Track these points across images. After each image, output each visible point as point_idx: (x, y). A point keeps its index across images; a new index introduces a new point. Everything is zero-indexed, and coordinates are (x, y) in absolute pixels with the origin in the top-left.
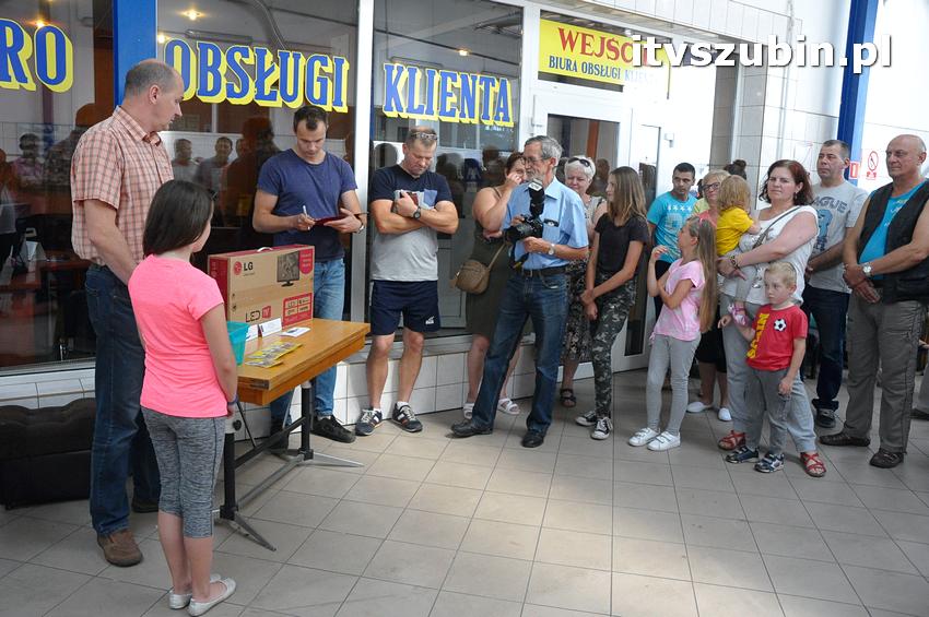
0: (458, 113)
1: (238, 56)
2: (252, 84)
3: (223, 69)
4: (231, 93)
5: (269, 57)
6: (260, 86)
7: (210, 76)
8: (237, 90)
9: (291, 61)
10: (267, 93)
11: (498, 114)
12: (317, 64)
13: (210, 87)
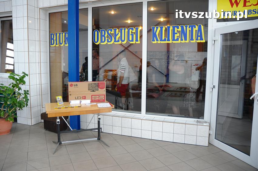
0: (180, 39)
1: (110, 31)
2: (113, 38)
3: (106, 36)
4: (108, 41)
5: (117, 30)
6: (115, 38)
7: (103, 37)
8: (109, 40)
9: (123, 30)
10: (117, 40)
11: (197, 38)
12: (131, 30)
13: (103, 41)
